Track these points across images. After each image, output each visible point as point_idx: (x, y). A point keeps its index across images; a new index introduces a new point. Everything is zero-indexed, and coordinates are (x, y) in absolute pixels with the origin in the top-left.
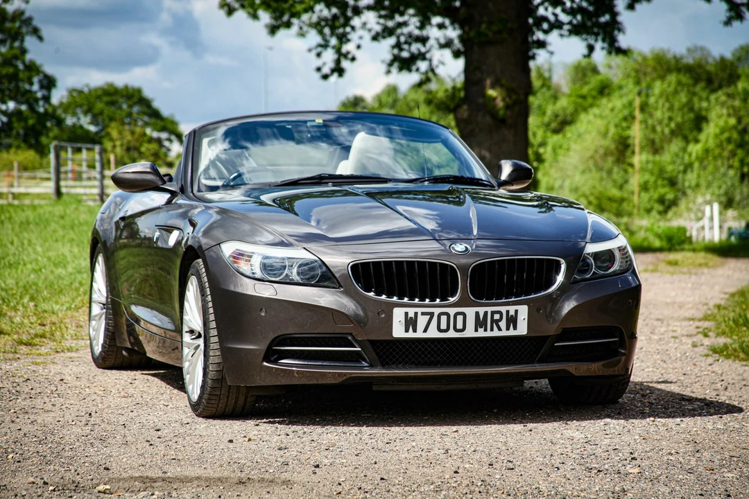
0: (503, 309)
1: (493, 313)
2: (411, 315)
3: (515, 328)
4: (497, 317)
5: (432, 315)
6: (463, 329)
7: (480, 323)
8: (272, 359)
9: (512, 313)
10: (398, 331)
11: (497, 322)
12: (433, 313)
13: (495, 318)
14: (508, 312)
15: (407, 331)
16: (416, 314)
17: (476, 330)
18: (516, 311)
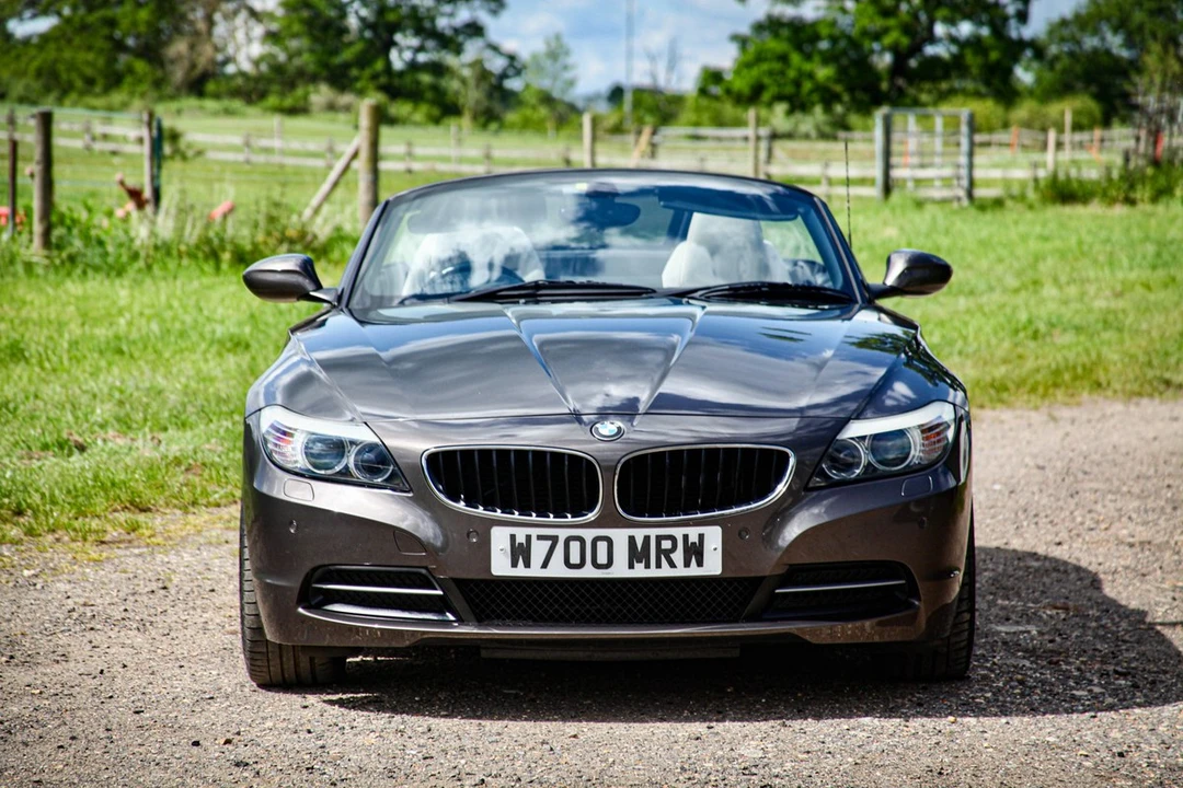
0: (678, 532)
1: (659, 539)
2: (521, 539)
3: (700, 564)
4: (666, 545)
5: (554, 539)
6: (610, 564)
7: (637, 554)
8: (313, 603)
9: (693, 538)
10: (501, 566)
11: (667, 553)
12: (557, 537)
13: (663, 547)
14: (686, 537)
15: (514, 565)
16: (529, 538)
17: (631, 566)
18: (701, 537)
